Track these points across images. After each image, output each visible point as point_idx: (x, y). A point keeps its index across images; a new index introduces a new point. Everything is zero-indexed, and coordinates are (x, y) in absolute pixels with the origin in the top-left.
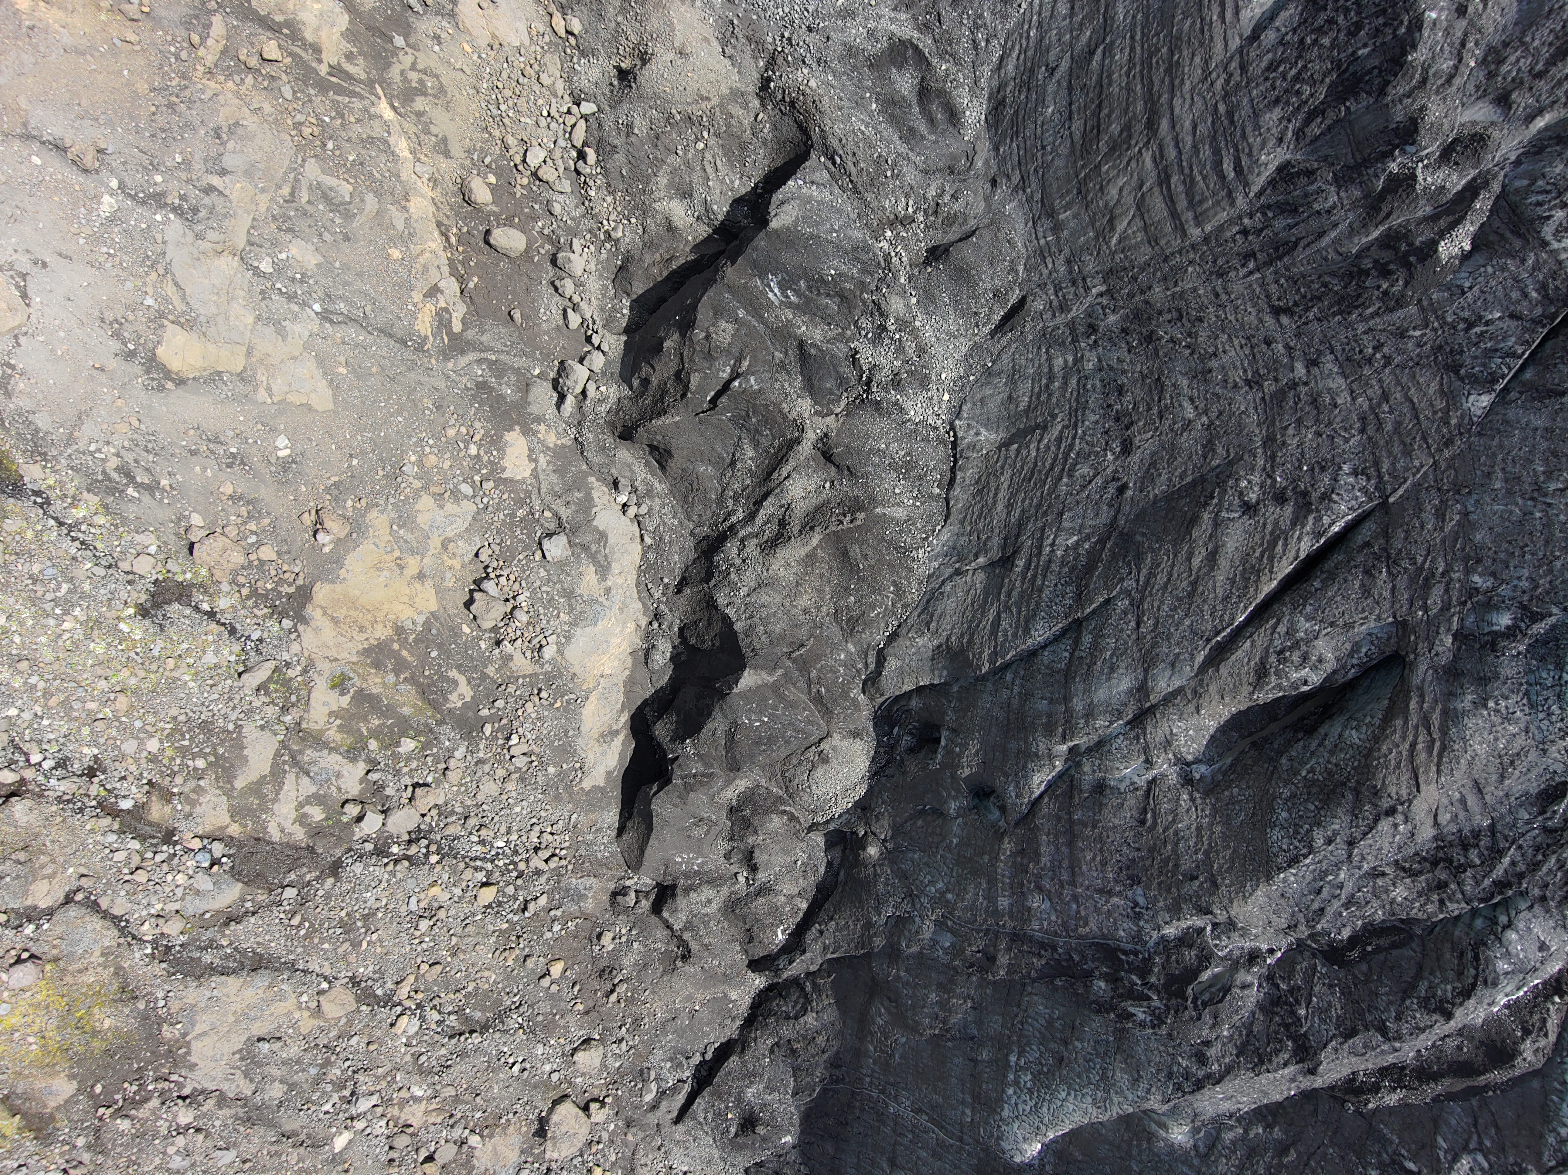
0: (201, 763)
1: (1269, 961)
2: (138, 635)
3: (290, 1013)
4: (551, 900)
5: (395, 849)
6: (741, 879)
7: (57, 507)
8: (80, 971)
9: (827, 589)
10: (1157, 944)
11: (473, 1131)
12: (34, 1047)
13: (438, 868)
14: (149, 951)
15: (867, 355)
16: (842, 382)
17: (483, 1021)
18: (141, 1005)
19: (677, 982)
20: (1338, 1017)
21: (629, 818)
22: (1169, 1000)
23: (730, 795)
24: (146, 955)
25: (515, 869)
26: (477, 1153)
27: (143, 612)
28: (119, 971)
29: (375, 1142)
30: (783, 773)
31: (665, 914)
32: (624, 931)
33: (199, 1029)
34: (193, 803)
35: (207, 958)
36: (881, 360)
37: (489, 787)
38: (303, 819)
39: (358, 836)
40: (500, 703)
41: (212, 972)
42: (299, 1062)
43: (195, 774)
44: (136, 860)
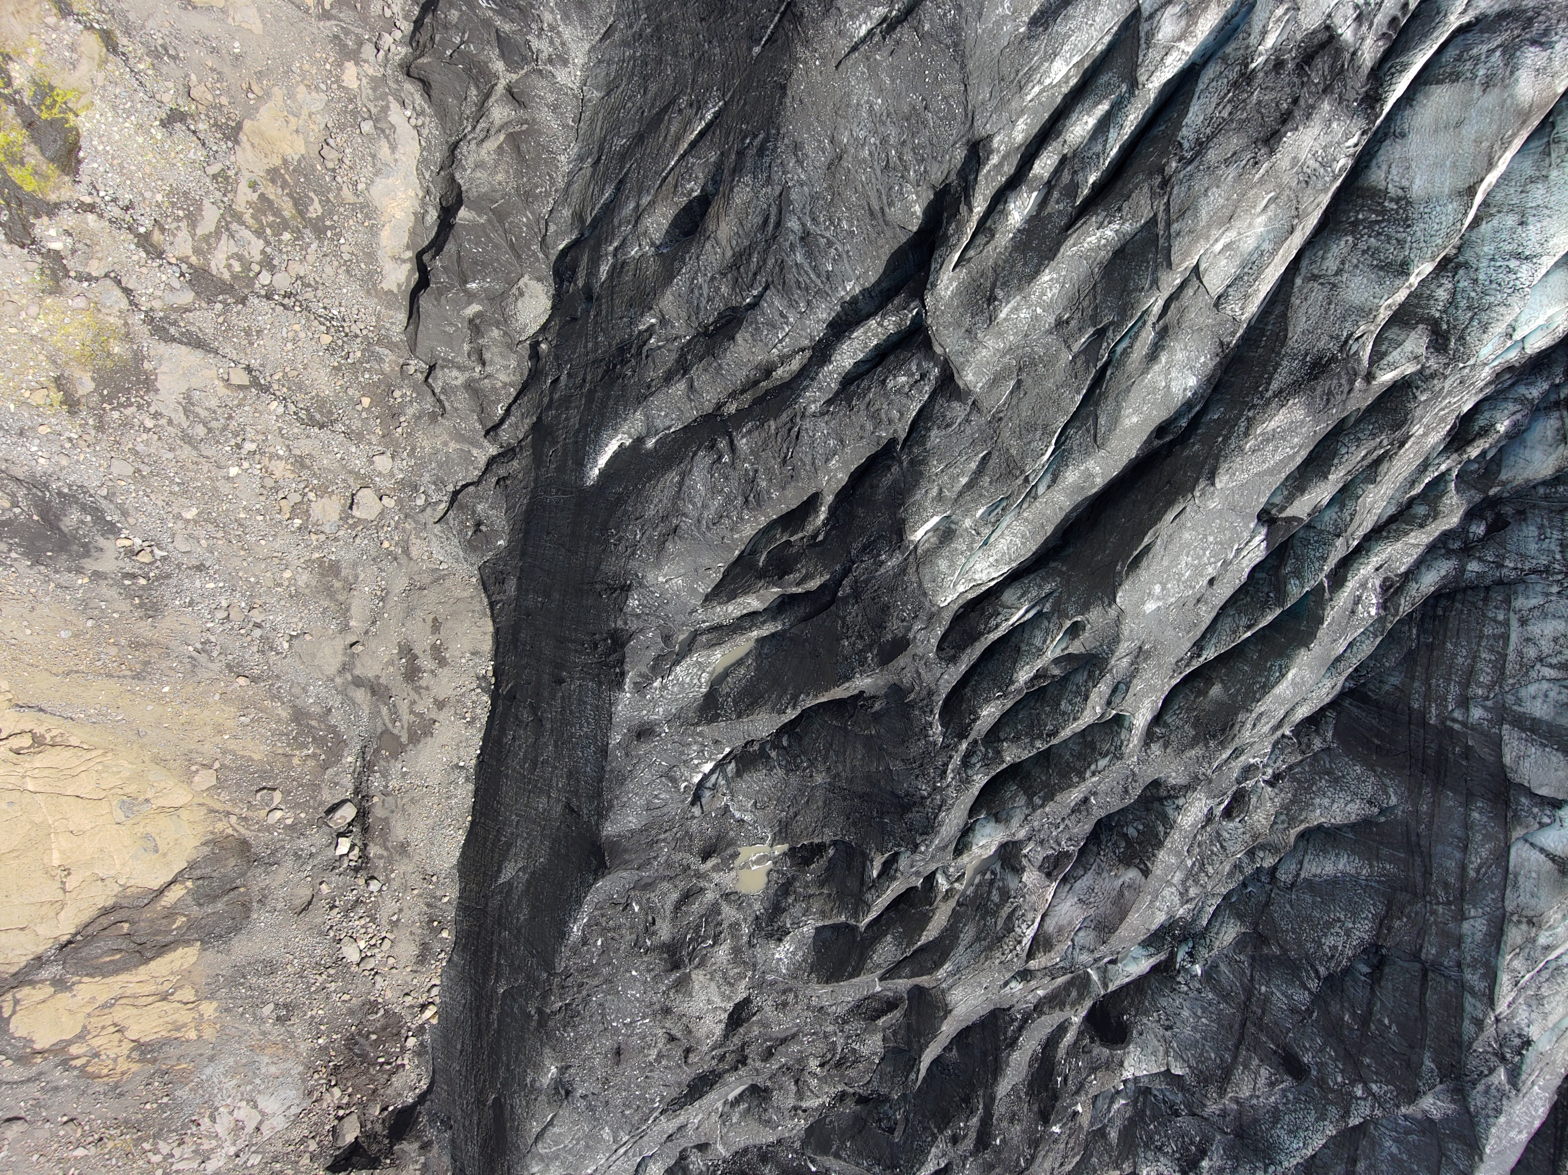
0: (181, 213)
2: (159, 136)
3: (212, 379)
4: (364, 355)
5: (276, 297)
6: (476, 369)
7: (132, 61)
8: (107, 314)
9: (511, 171)
11: (311, 490)
12: (78, 348)
13: (300, 315)
14: (142, 317)
15: (535, 44)
16: (524, 59)
17: (321, 421)
18: (135, 347)
19: (438, 430)
21: (411, 317)
23: (469, 312)
24: (141, 319)
25: (343, 331)
26: (313, 505)
27: (163, 124)
28: (126, 324)
29: (253, 479)
30: (500, 304)
31: (432, 381)
32: (408, 393)
33: (163, 369)
34: (175, 235)
35: (172, 330)
36: (542, 47)
37: (329, 270)
38: (229, 267)
39: (257, 286)
40: (336, 218)
41: (173, 339)
42: (214, 412)
43: (178, 219)
44: (143, 262)
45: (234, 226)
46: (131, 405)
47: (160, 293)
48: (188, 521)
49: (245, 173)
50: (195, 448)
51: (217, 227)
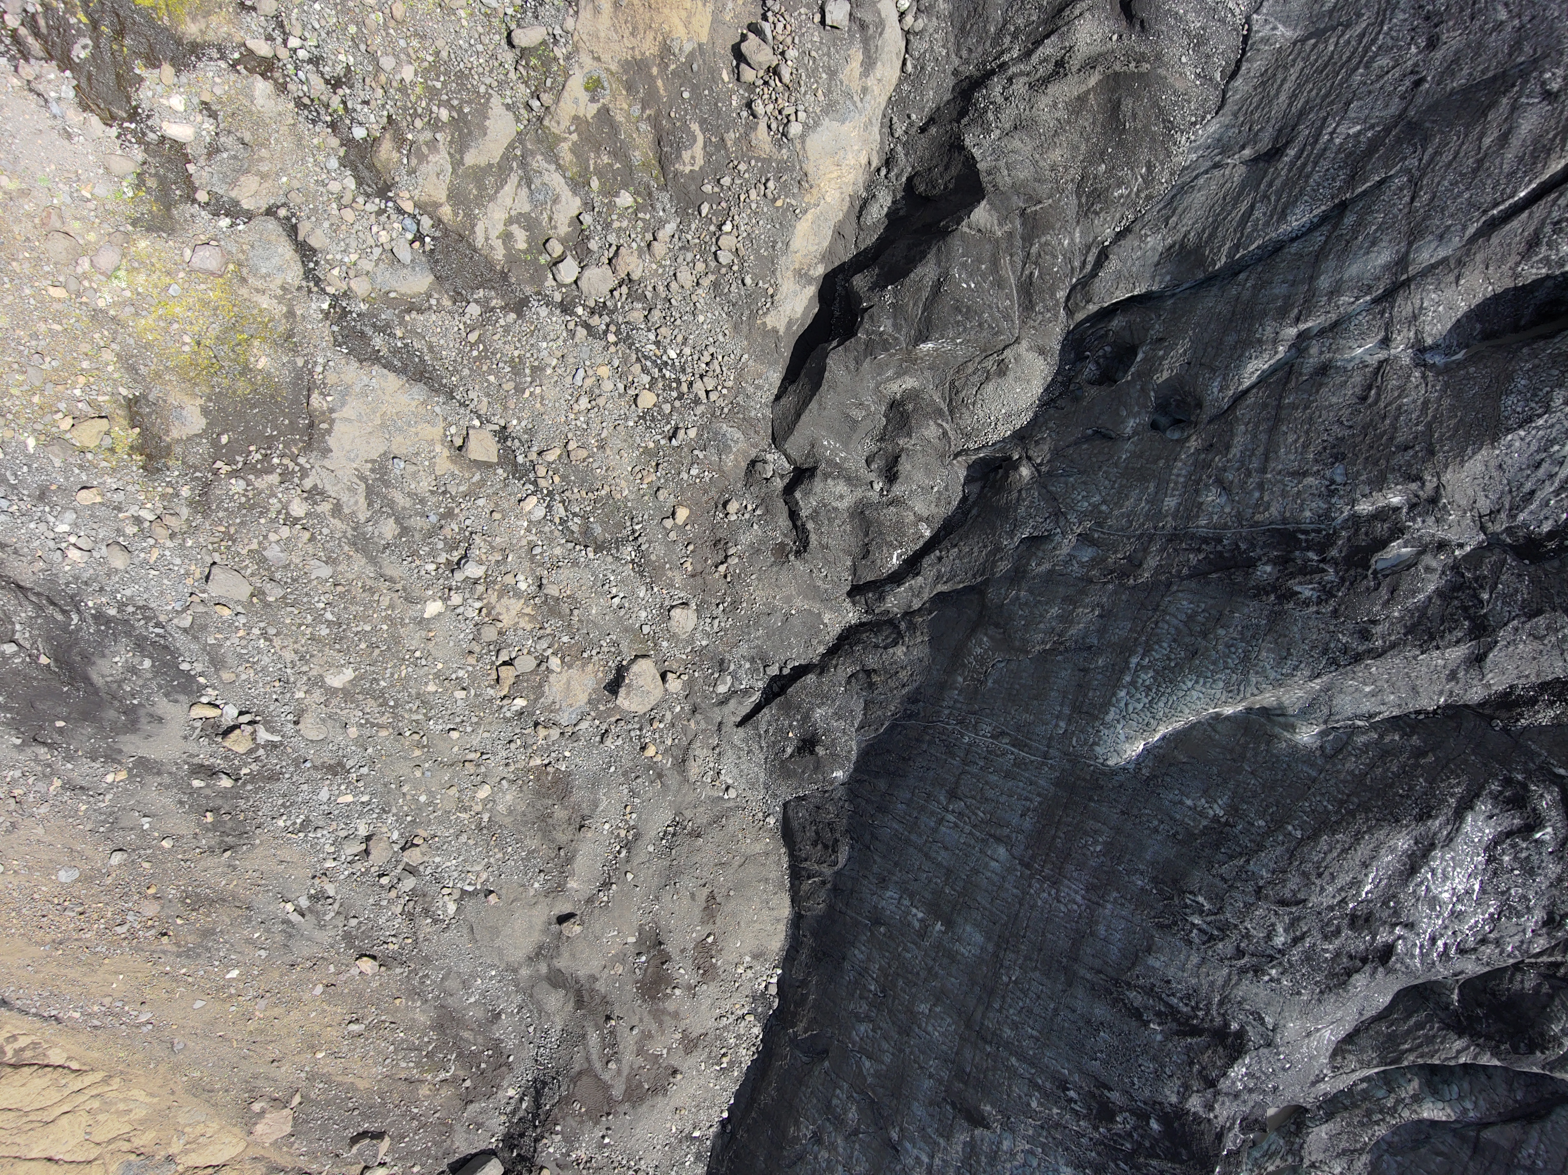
0: (443, 114)
1: (1457, 553)
3: (431, 443)
4: (699, 435)
5: (580, 310)
6: (877, 487)
8: (257, 290)
9: (1083, 147)
10: (1346, 520)
11: (554, 654)
12: (186, 348)
13: (612, 349)
14: (325, 306)
17: (600, 539)
18: (300, 362)
19: (784, 577)
20: (1524, 600)
21: (792, 382)
22: (1347, 571)
23: (896, 388)
24: (322, 311)
25: (677, 388)
26: (552, 678)
28: (291, 314)
29: (463, 626)
30: (952, 383)
31: (798, 495)
32: (750, 508)
33: (346, 412)
35: (378, 341)
37: (686, 277)
38: (507, 237)
39: (550, 282)
40: (726, 181)
41: (375, 358)
42: (423, 502)
43: (435, 125)
44: (347, 199)
45: (538, 162)
46: (269, 470)
47: (367, 265)
48: (332, 692)
49: (586, 59)
50: (373, 560)
51: (505, 157)
